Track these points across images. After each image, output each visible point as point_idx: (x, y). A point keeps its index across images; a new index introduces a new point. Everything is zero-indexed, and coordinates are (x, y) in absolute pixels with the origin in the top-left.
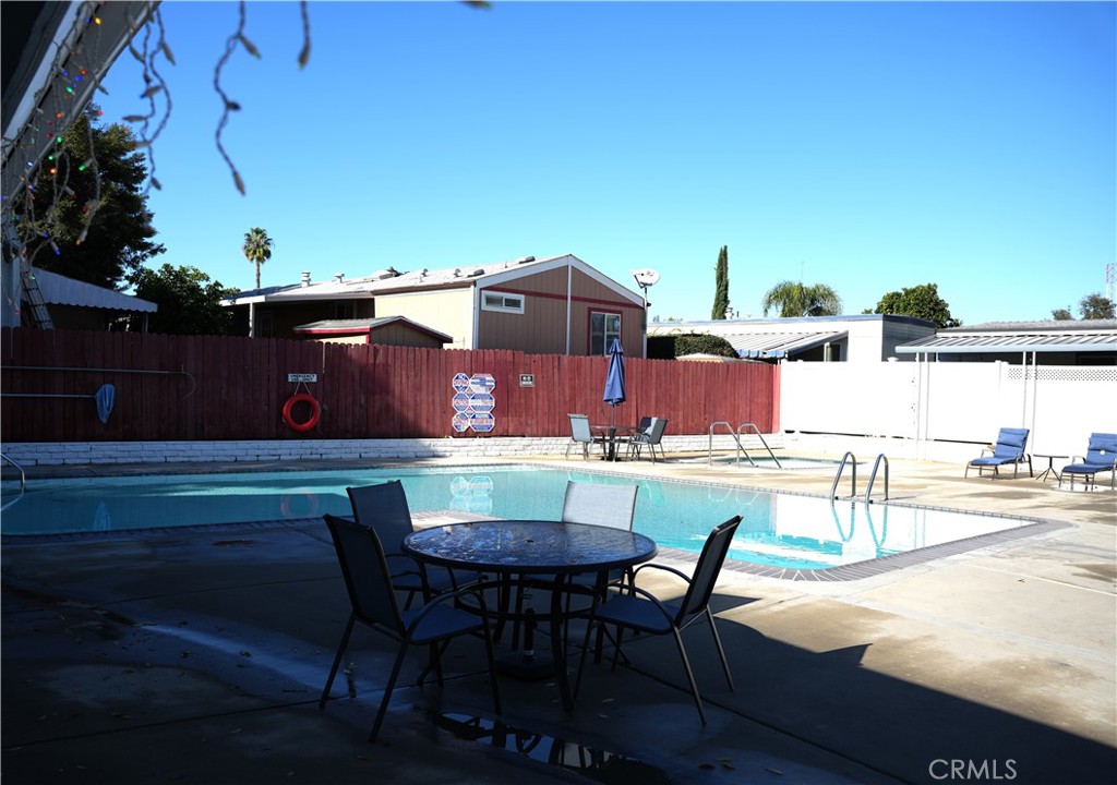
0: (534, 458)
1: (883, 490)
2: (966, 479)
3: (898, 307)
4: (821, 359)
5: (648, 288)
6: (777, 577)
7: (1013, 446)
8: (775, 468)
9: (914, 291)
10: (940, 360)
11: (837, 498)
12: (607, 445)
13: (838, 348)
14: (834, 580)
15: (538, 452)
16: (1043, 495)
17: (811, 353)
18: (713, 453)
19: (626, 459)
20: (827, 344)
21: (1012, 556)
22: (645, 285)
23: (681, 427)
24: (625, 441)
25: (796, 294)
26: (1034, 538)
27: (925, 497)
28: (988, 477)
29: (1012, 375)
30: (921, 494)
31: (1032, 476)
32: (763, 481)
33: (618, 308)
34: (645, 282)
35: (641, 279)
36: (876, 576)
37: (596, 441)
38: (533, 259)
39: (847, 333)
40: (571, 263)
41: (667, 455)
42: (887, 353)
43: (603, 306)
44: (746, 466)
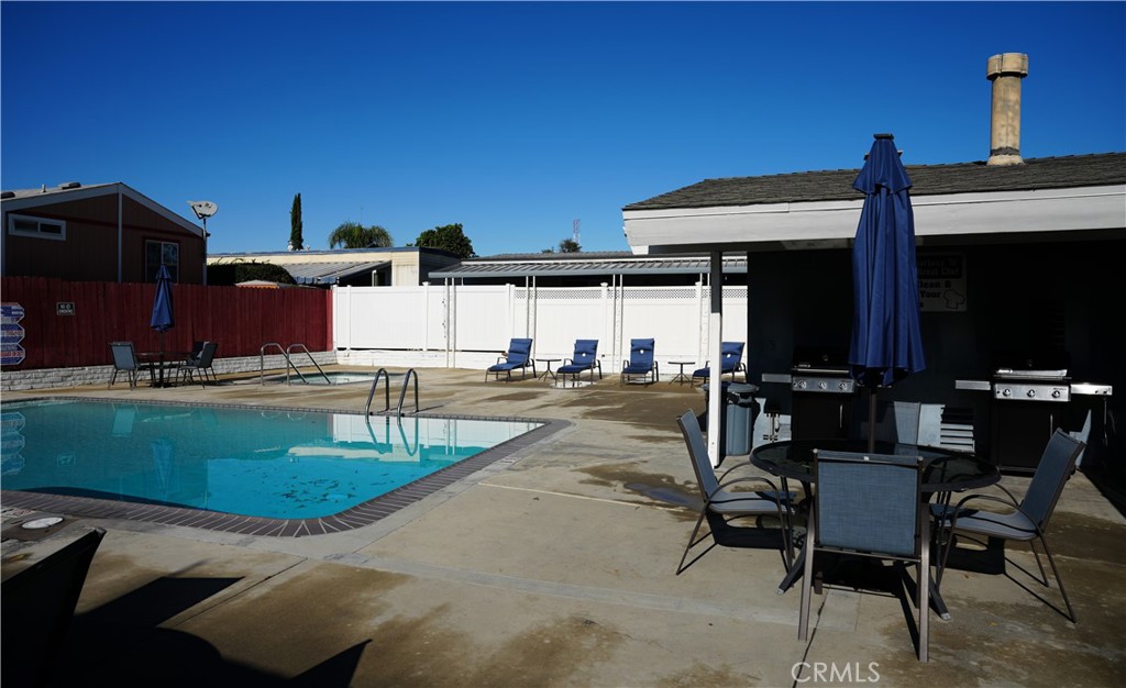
0: (73, 390)
1: (413, 401)
2: (486, 383)
3: (433, 242)
4: (369, 284)
5: (207, 219)
6: (275, 534)
7: (520, 351)
8: (324, 385)
9: (444, 229)
10: (465, 284)
11: (371, 414)
12: (157, 371)
13: (383, 276)
14: (343, 528)
15: (80, 382)
16: (545, 393)
17: (360, 279)
18: (265, 373)
19: (176, 384)
20: (375, 271)
21: (526, 467)
22: (204, 216)
23: (239, 349)
24: (174, 366)
25: (356, 233)
26: (542, 442)
27: (452, 405)
28: (503, 380)
29: (519, 296)
30: (449, 402)
31: (535, 377)
32: (307, 400)
33: (176, 237)
34: (204, 213)
35: (199, 210)
36: (392, 516)
37: (144, 368)
38: (79, 185)
39: (390, 262)
40: (121, 191)
41: (218, 378)
42: (423, 278)
43: (159, 235)
44: (297, 384)
